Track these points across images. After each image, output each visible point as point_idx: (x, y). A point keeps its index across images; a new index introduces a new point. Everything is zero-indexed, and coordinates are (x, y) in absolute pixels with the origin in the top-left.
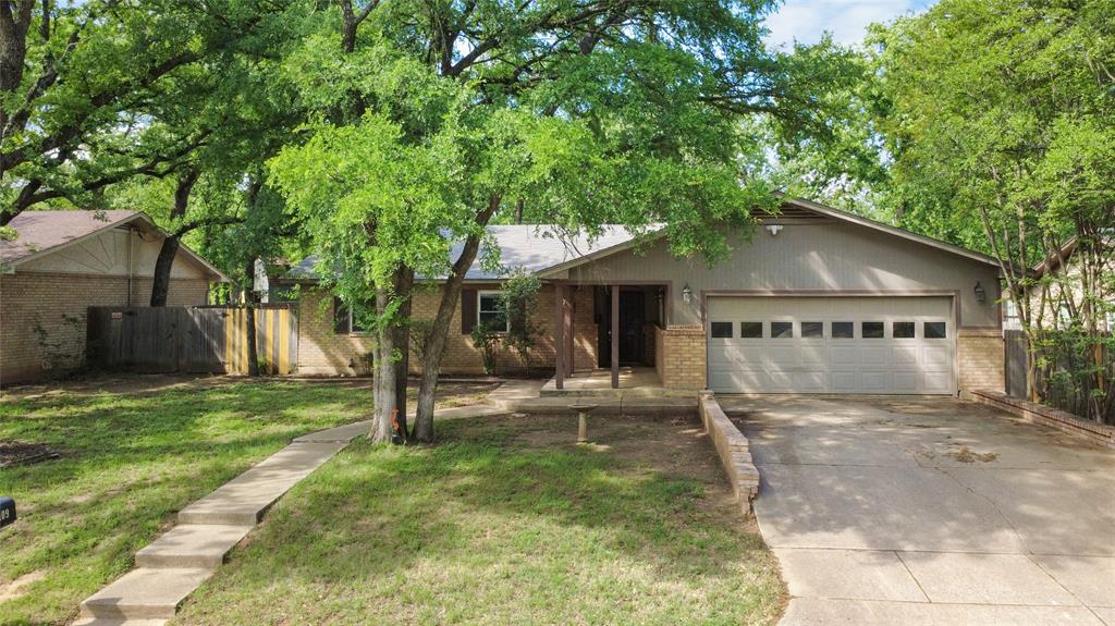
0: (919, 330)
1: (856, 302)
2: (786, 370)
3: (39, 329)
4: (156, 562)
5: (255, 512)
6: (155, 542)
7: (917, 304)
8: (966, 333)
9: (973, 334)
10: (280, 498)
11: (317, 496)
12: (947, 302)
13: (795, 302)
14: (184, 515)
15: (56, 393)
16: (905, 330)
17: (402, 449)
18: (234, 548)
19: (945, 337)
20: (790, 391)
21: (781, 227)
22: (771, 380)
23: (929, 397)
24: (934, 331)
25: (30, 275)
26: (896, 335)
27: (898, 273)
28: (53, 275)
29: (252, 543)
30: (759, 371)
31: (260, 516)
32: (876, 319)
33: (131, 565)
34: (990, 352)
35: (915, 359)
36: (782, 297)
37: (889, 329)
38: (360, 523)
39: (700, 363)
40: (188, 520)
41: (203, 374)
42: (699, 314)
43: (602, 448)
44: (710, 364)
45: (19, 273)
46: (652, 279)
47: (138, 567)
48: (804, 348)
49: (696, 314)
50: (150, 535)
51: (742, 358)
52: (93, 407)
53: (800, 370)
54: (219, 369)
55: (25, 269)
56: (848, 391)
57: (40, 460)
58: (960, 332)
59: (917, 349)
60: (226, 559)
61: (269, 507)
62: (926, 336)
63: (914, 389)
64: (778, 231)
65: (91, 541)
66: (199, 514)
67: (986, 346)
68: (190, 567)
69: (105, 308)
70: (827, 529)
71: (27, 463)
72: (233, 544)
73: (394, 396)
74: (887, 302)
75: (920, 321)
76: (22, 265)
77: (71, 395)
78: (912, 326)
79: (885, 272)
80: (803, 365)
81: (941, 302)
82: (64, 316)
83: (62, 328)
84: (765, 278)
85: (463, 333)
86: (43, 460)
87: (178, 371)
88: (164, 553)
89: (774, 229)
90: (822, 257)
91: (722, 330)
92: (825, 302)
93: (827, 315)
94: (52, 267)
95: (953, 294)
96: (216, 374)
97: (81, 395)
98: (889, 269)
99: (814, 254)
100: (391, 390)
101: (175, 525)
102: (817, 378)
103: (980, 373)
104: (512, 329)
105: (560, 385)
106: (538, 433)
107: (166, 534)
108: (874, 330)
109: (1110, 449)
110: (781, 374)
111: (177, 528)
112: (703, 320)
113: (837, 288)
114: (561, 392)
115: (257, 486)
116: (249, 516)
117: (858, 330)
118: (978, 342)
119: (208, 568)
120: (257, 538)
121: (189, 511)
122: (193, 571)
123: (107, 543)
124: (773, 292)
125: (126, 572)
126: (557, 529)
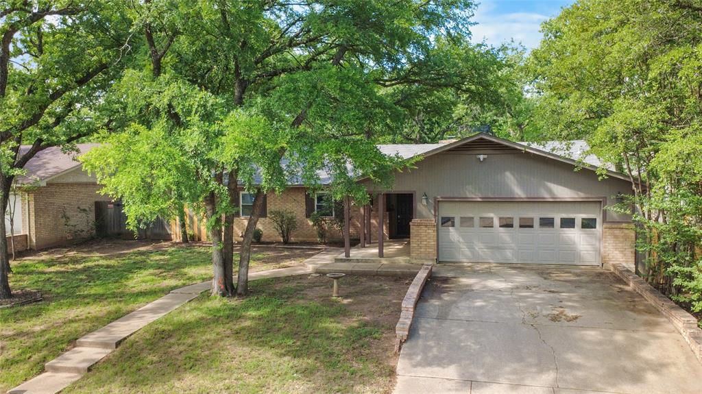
0: (578, 222)
1: (536, 205)
2: (489, 248)
3: (64, 216)
4: (55, 369)
5: (115, 342)
6: (59, 358)
7: (577, 205)
8: (609, 225)
9: (613, 226)
10: (134, 333)
11: (156, 332)
12: (598, 205)
13: (496, 204)
14: (79, 342)
15: (72, 254)
16: (568, 223)
17: (225, 300)
18: (96, 363)
19: (595, 228)
20: (491, 261)
21: (486, 156)
22: (479, 255)
23: (583, 267)
24: (588, 224)
25: (58, 185)
26: (562, 226)
27: (565, 186)
28: (72, 185)
29: (107, 361)
30: (471, 248)
31: (118, 344)
32: (549, 215)
33: (43, 370)
34: (626, 238)
35: (574, 242)
36: (488, 201)
37: (557, 222)
38: (169, 350)
39: (433, 243)
40: (81, 345)
41: (158, 241)
42: (433, 212)
43: (346, 301)
44: (440, 244)
45: (49, 185)
46: (403, 190)
47: (46, 372)
48: (502, 234)
49: (430, 211)
50: (57, 353)
51: (461, 240)
52: (82, 265)
53: (498, 248)
54: (167, 238)
55: (55, 181)
56: (529, 262)
57: (29, 302)
58: (605, 225)
59: (575, 235)
60: (89, 369)
61: (125, 339)
62: (582, 227)
63: (574, 261)
64: (484, 159)
65: (28, 355)
66: (87, 342)
67: (623, 234)
68: (72, 372)
69: (104, 202)
70: (439, 365)
71: (23, 304)
72: (96, 361)
73: (221, 269)
74: (556, 205)
75: (579, 217)
76: (53, 180)
77: (80, 255)
78: (573, 220)
79: (555, 185)
80: (500, 245)
81: (594, 205)
82: (79, 208)
83: (80, 215)
84: (475, 189)
85: (307, 217)
86: (31, 303)
87: (146, 238)
88: (59, 365)
89: (482, 157)
90: (514, 176)
91: (447, 221)
92: (516, 205)
93: (516, 214)
94: (71, 180)
95: (601, 200)
96: (166, 240)
97: (84, 255)
98: (559, 183)
99: (508, 174)
100: (219, 265)
101: (74, 347)
102: (509, 254)
103: (617, 252)
104: (336, 215)
105: (347, 255)
106: (317, 288)
107: (67, 353)
108: (547, 223)
109: (663, 314)
110: (485, 250)
111: (75, 349)
112: (435, 216)
113: (523, 196)
114: (348, 259)
115: (129, 324)
116: (112, 344)
117: (536, 223)
118: (617, 232)
119: (81, 373)
120: (111, 357)
121: (82, 340)
122: (72, 375)
123: (36, 357)
124: (480, 198)
125: (38, 374)
126: (275, 358)
